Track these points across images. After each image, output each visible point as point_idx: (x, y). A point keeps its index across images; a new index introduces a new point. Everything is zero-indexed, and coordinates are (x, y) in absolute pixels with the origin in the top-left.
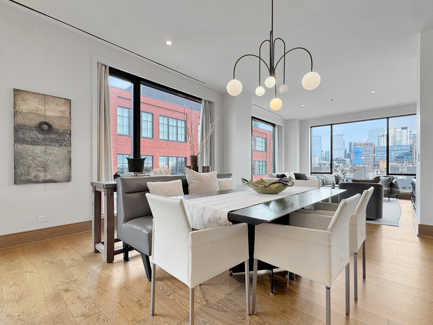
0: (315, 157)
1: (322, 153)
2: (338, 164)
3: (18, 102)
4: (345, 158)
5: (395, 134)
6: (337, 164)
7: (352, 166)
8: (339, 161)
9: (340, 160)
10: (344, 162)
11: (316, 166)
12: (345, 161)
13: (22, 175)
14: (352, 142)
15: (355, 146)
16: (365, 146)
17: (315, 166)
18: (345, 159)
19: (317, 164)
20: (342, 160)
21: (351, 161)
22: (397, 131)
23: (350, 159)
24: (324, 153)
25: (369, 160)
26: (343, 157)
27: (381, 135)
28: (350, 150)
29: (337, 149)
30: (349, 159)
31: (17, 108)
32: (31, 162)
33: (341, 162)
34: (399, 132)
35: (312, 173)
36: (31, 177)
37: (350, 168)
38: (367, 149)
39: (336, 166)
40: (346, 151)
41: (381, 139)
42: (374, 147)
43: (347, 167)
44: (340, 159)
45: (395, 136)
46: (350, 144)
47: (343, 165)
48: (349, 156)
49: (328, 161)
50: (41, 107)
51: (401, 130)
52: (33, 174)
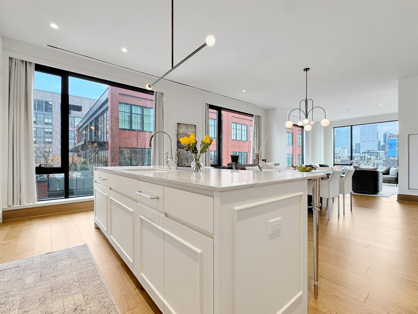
0: (344, 149)
2: (371, 156)
3: (179, 129)
4: (379, 150)
6: (369, 157)
7: (386, 159)
8: (372, 154)
9: (373, 152)
10: (377, 155)
11: (345, 159)
12: (378, 153)
13: (180, 163)
14: (387, 133)
15: (390, 137)
17: (343, 159)
18: (379, 152)
19: (346, 156)
20: (375, 152)
21: (385, 153)
23: (385, 151)
26: (376, 149)
28: (385, 142)
29: (369, 140)
30: (383, 152)
31: (179, 132)
32: (183, 157)
33: (373, 155)
35: (334, 165)
36: (183, 165)
37: (384, 161)
39: (368, 159)
40: (379, 143)
43: (380, 160)
46: (385, 135)
47: (375, 158)
48: (383, 148)
49: (359, 153)
50: (186, 131)
52: (183, 163)
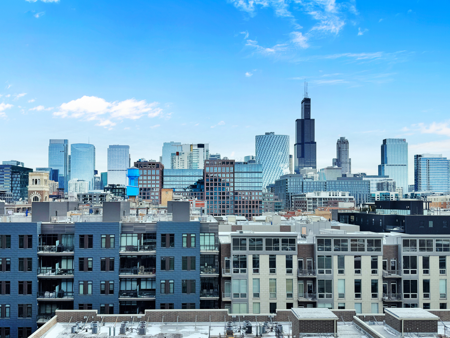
1: (97, 175)
5: (191, 152)
16: (150, 167)
22: (193, 148)
24: (99, 175)
25: (156, 190)
27: (176, 152)
34: (196, 150)
38: (153, 172)
41: (175, 159)
42: (161, 169)
44: (118, 187)
45: (191, 156)
51: (197, 148)
